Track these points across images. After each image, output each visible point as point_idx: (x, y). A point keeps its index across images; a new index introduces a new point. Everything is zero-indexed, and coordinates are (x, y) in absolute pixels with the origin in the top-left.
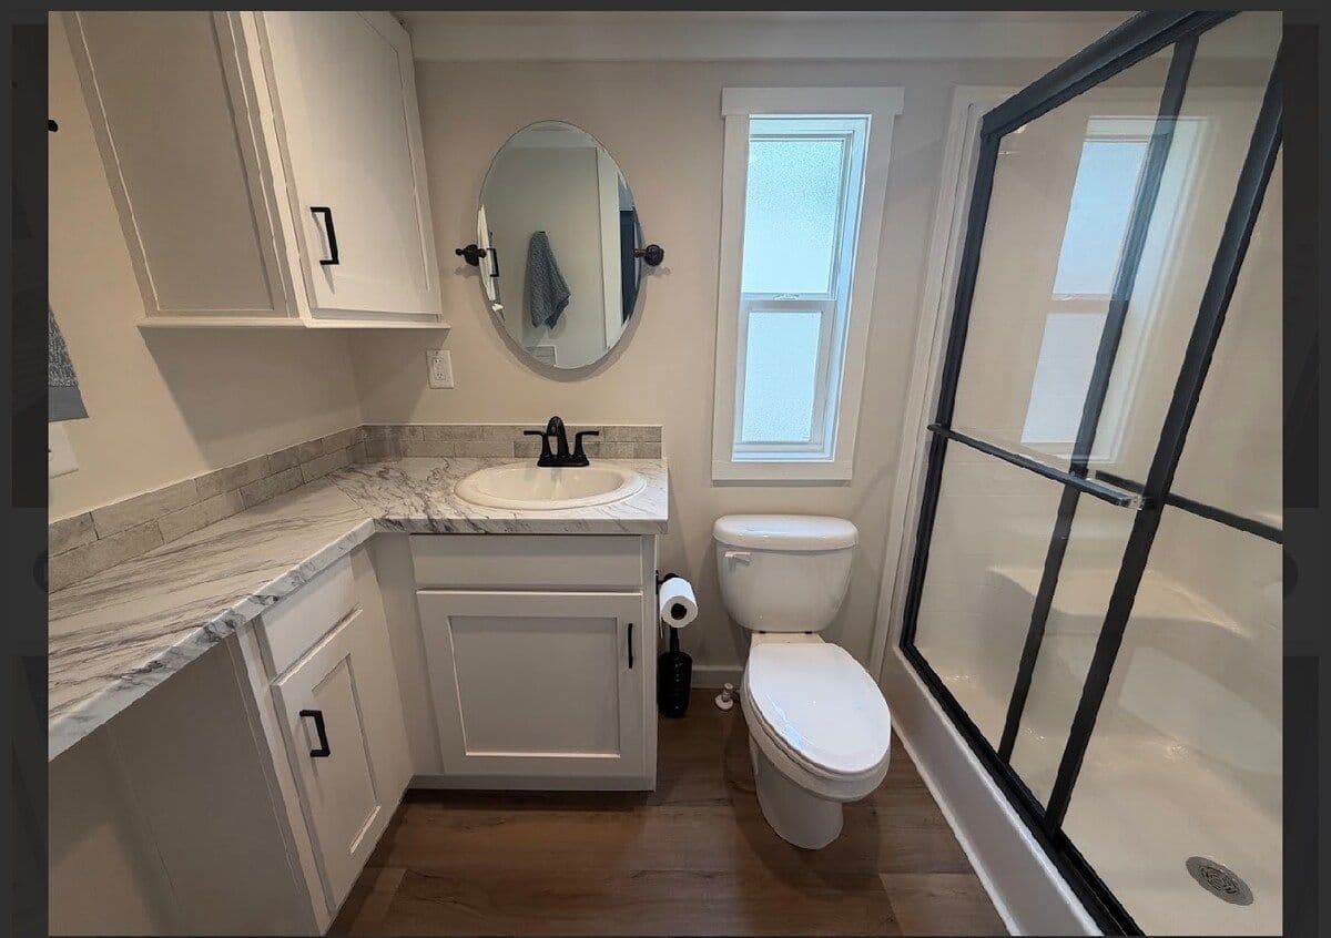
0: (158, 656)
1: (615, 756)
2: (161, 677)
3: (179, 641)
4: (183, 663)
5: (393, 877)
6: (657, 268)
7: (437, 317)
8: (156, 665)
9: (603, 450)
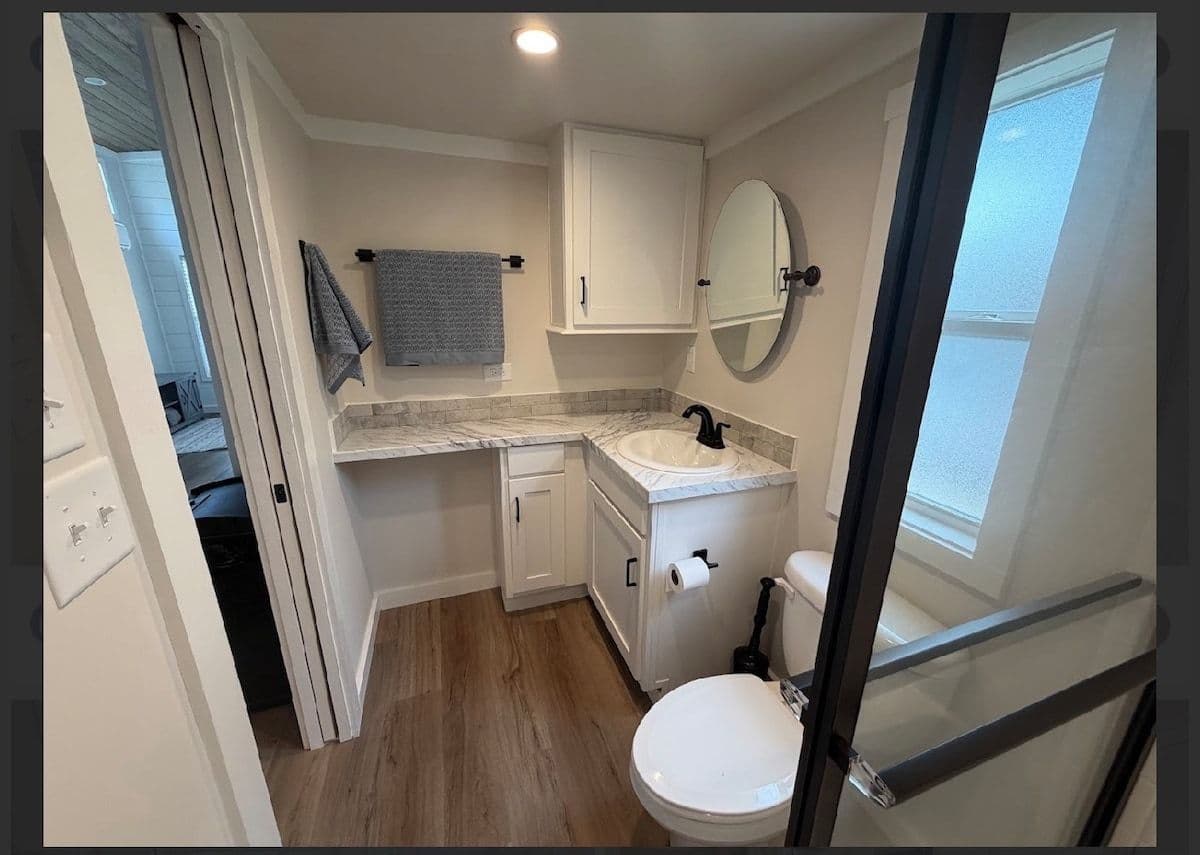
0: (463, 442)
1: (628, 648)
2: (463, 449)
3: (470, 441)
4: (470, 448)
5: (552, 615)
6: (814, 288)
7: (689, 326)
8: (461, 444)
9: (755, 445)
